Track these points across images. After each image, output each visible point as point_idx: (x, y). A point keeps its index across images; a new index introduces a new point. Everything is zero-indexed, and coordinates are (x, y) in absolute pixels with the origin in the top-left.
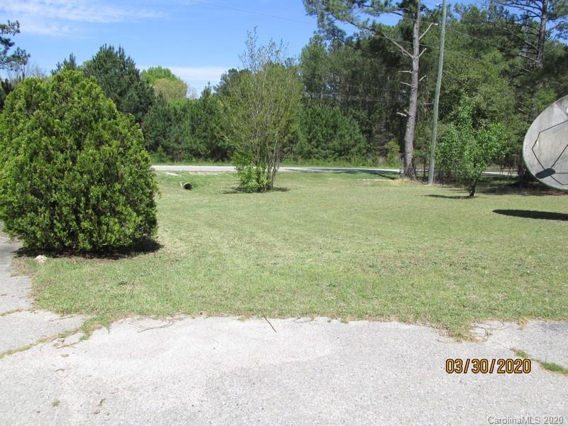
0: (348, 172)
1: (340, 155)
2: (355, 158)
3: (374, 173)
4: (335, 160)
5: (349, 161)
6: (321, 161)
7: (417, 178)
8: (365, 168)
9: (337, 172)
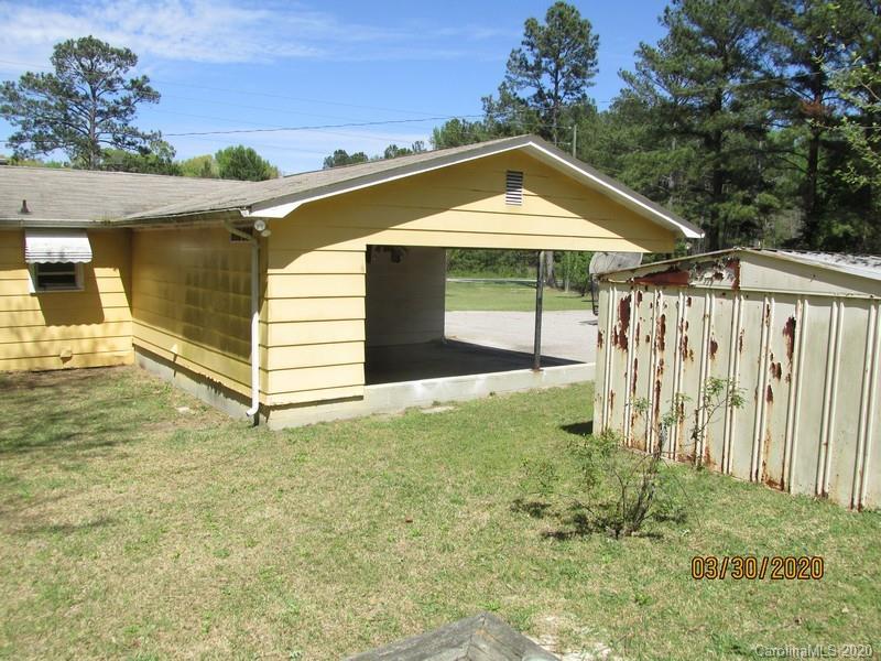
0: (496, 282)
1: (486, 265)
2: (503, 269)
3: (522, 283)
4: (481, 270)
5: (496, 271)
6: (467, 272)
7: (557, 287)
8: (513, 279)
9: (487, 283)
